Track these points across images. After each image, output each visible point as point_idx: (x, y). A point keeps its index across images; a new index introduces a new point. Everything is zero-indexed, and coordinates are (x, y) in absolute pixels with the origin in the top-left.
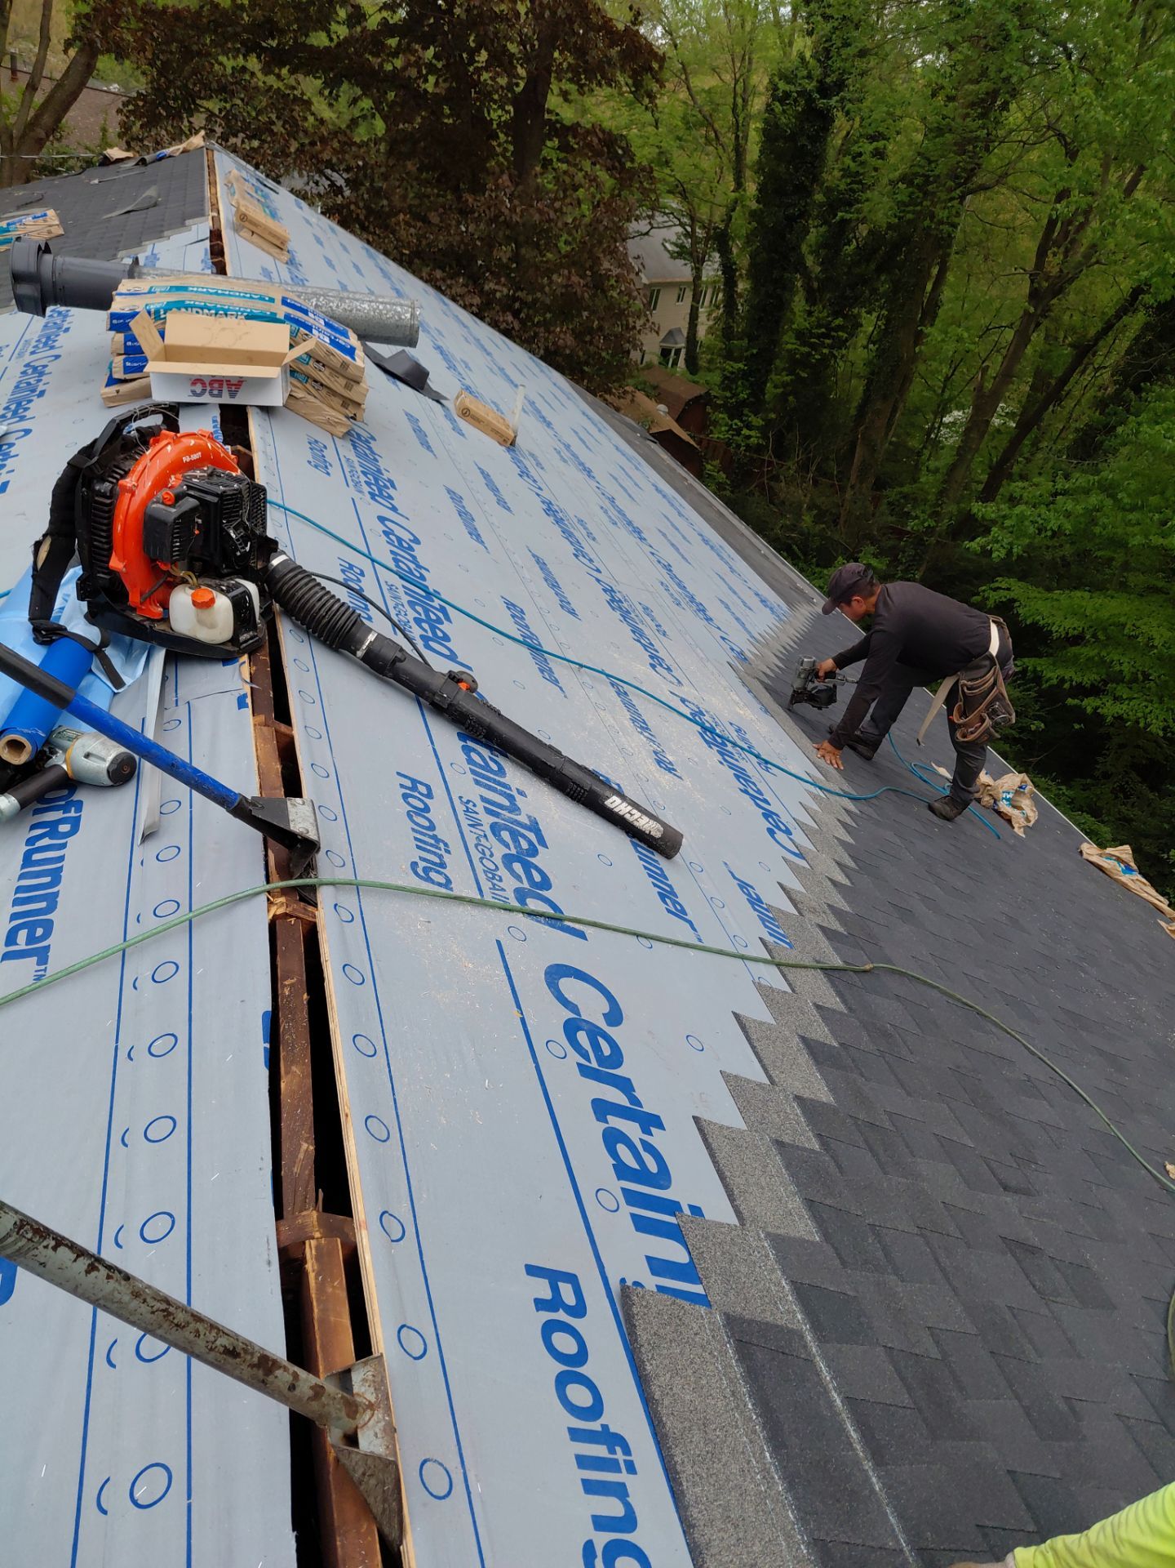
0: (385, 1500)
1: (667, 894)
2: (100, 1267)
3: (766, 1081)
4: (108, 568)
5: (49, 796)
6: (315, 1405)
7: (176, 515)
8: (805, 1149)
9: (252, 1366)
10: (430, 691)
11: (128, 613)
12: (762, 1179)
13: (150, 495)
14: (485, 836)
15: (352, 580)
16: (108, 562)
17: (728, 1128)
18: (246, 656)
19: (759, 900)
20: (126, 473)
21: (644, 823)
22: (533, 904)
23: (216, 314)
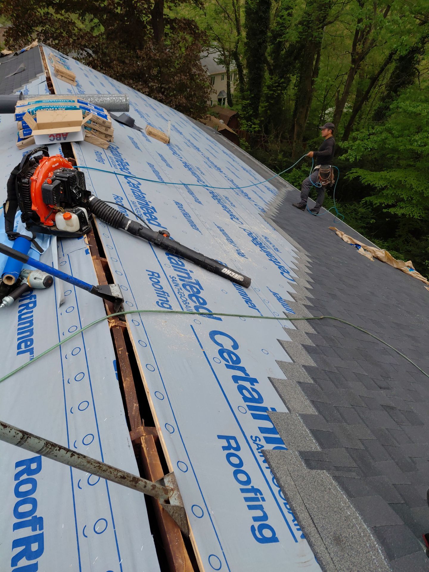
0: (181, 520)
1: (248, 301)
2: (75, 454)
3: (292, 361)
4: (31, 210)
5: (24, 294)
6: (153, 491)
7: (53, 187)
8: (308, 383)
9: (130, 481)
10: (153, 239)
11: (41, 225)
12: (295, 395)
13: (43, 181)
14: (181, 289)
15: (119, 202)
16: (31, 208)
17: (281, 380)
18: (86, 235)
19: (281, 298)
20: (33, 174)
21: (236, 277)
22: (201, 311)
23: (54, 109)
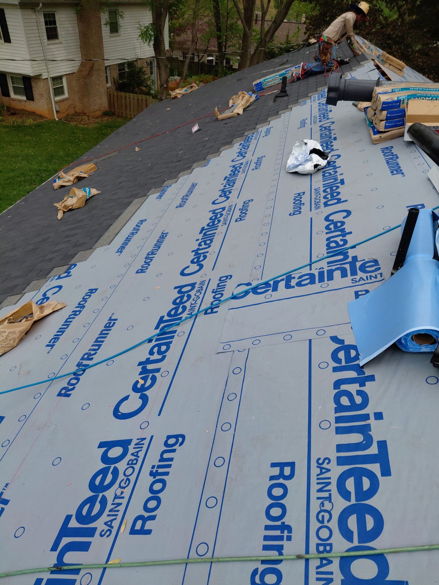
23: (432, 99)
